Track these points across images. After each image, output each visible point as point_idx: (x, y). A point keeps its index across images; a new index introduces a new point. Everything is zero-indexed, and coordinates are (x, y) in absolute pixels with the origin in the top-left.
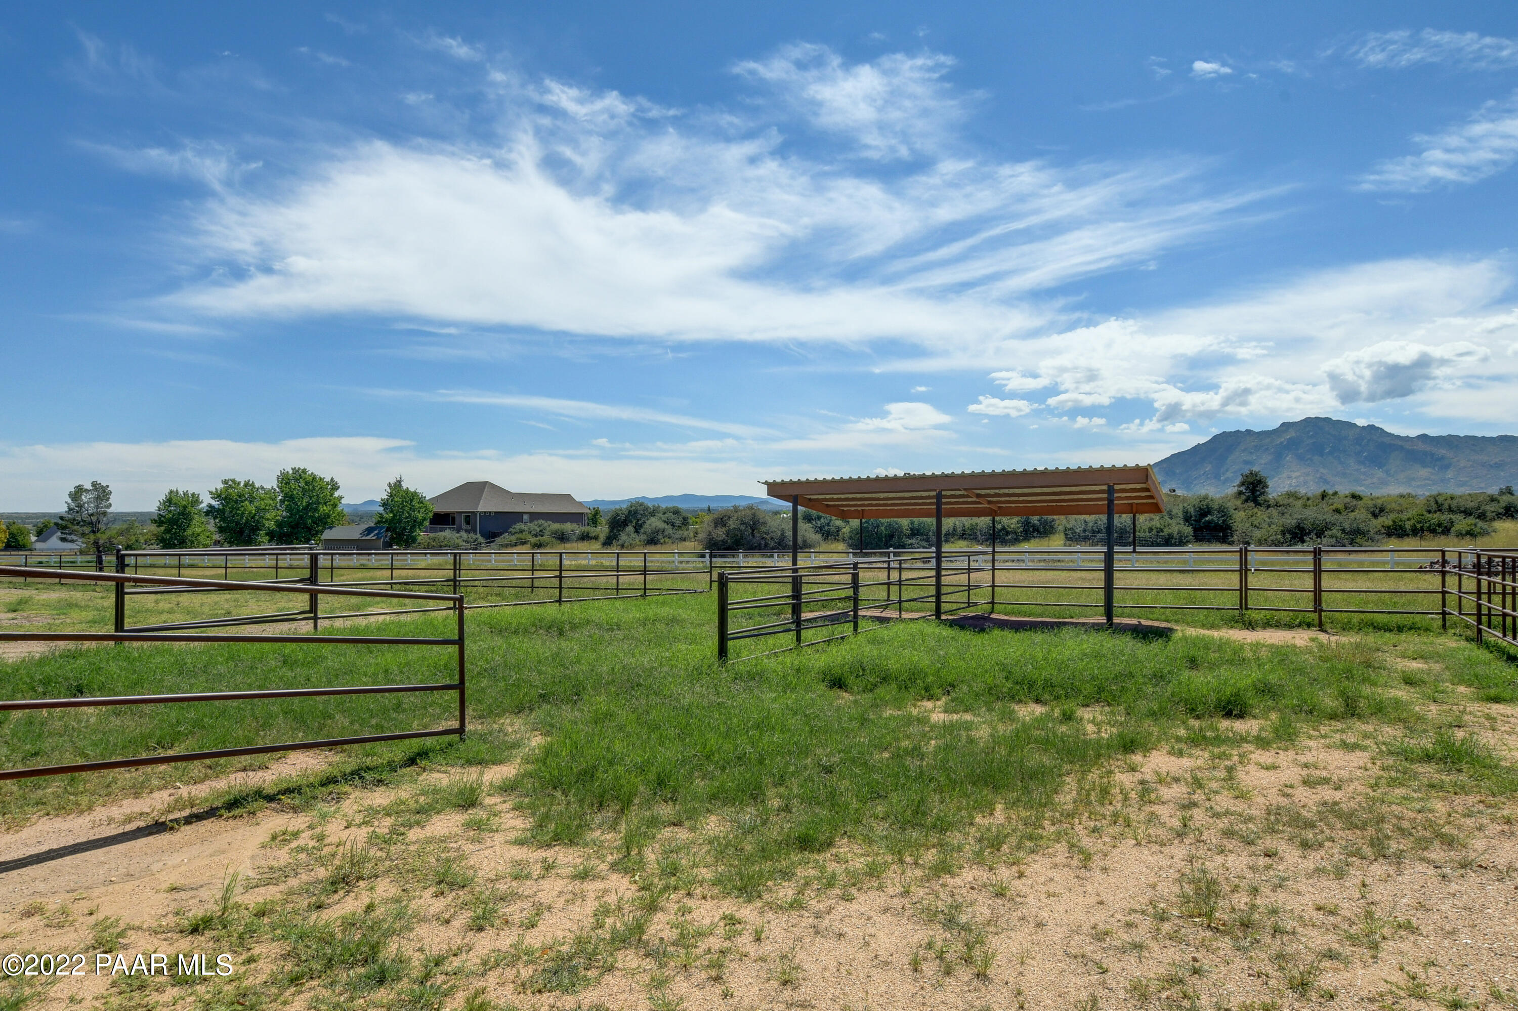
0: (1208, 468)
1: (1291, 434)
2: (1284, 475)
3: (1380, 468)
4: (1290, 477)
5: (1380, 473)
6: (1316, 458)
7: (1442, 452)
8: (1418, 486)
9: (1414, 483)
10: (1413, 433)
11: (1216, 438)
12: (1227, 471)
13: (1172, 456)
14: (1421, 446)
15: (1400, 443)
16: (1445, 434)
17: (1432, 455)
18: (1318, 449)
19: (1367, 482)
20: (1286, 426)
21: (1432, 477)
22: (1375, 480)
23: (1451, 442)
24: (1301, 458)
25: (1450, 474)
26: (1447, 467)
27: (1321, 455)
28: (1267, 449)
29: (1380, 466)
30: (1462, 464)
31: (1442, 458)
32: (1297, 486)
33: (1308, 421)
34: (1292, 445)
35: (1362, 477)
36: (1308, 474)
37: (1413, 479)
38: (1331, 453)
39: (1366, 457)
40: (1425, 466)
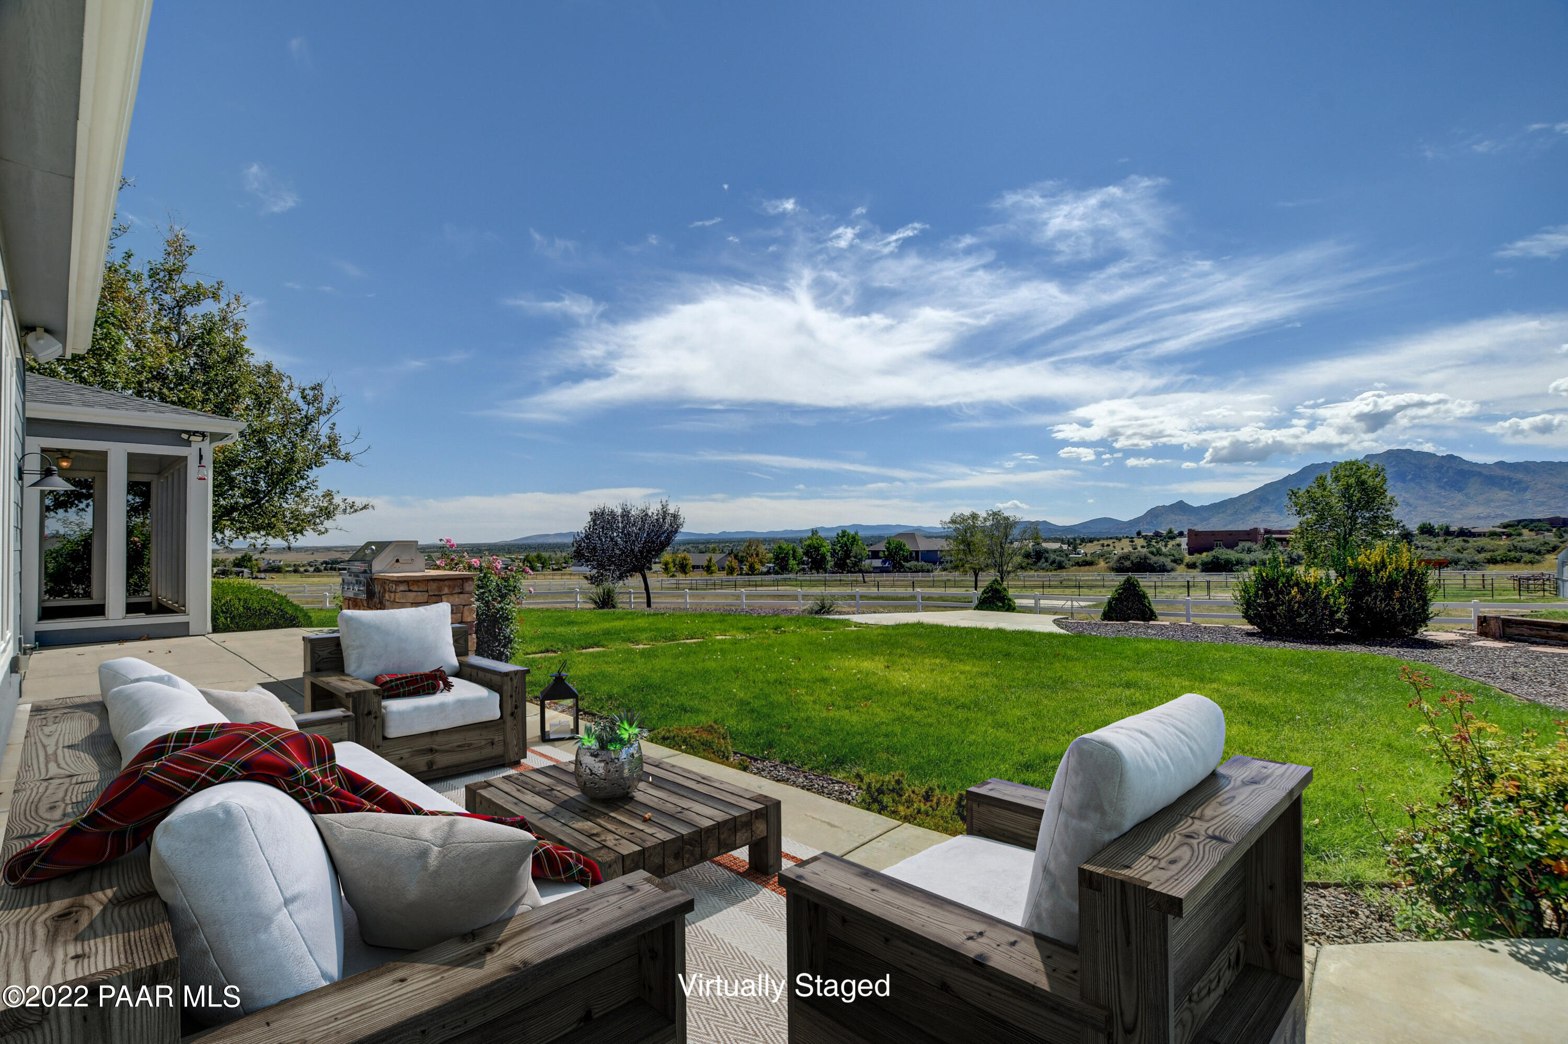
5: (1459, 496)
6: (1399, 484)
7: (1520, 476)
8: (1497, 507)
9: (1493, 504)
11: (1306, 469)
13: (1266, 485)
14: (1499, 472)
15: (1478, 470)
16: (1521, 460)
17: (1510, 479)
18: (1400, 477)
20: (1368, 457)
21: (1511, 499)
22: (1455, 502)
23: (1526, 467)
25: (1528, 495)
26: (1525, 489)
27: (1404, 481)
29: (1460, 490)
30: (1540, 486)
31: (1519, 482)
33: (1390, 452)
35: (1443, 500)
37: (1492, 501)
38: (1412, 480)
39: (1445, 483)
40: (1503, 489)
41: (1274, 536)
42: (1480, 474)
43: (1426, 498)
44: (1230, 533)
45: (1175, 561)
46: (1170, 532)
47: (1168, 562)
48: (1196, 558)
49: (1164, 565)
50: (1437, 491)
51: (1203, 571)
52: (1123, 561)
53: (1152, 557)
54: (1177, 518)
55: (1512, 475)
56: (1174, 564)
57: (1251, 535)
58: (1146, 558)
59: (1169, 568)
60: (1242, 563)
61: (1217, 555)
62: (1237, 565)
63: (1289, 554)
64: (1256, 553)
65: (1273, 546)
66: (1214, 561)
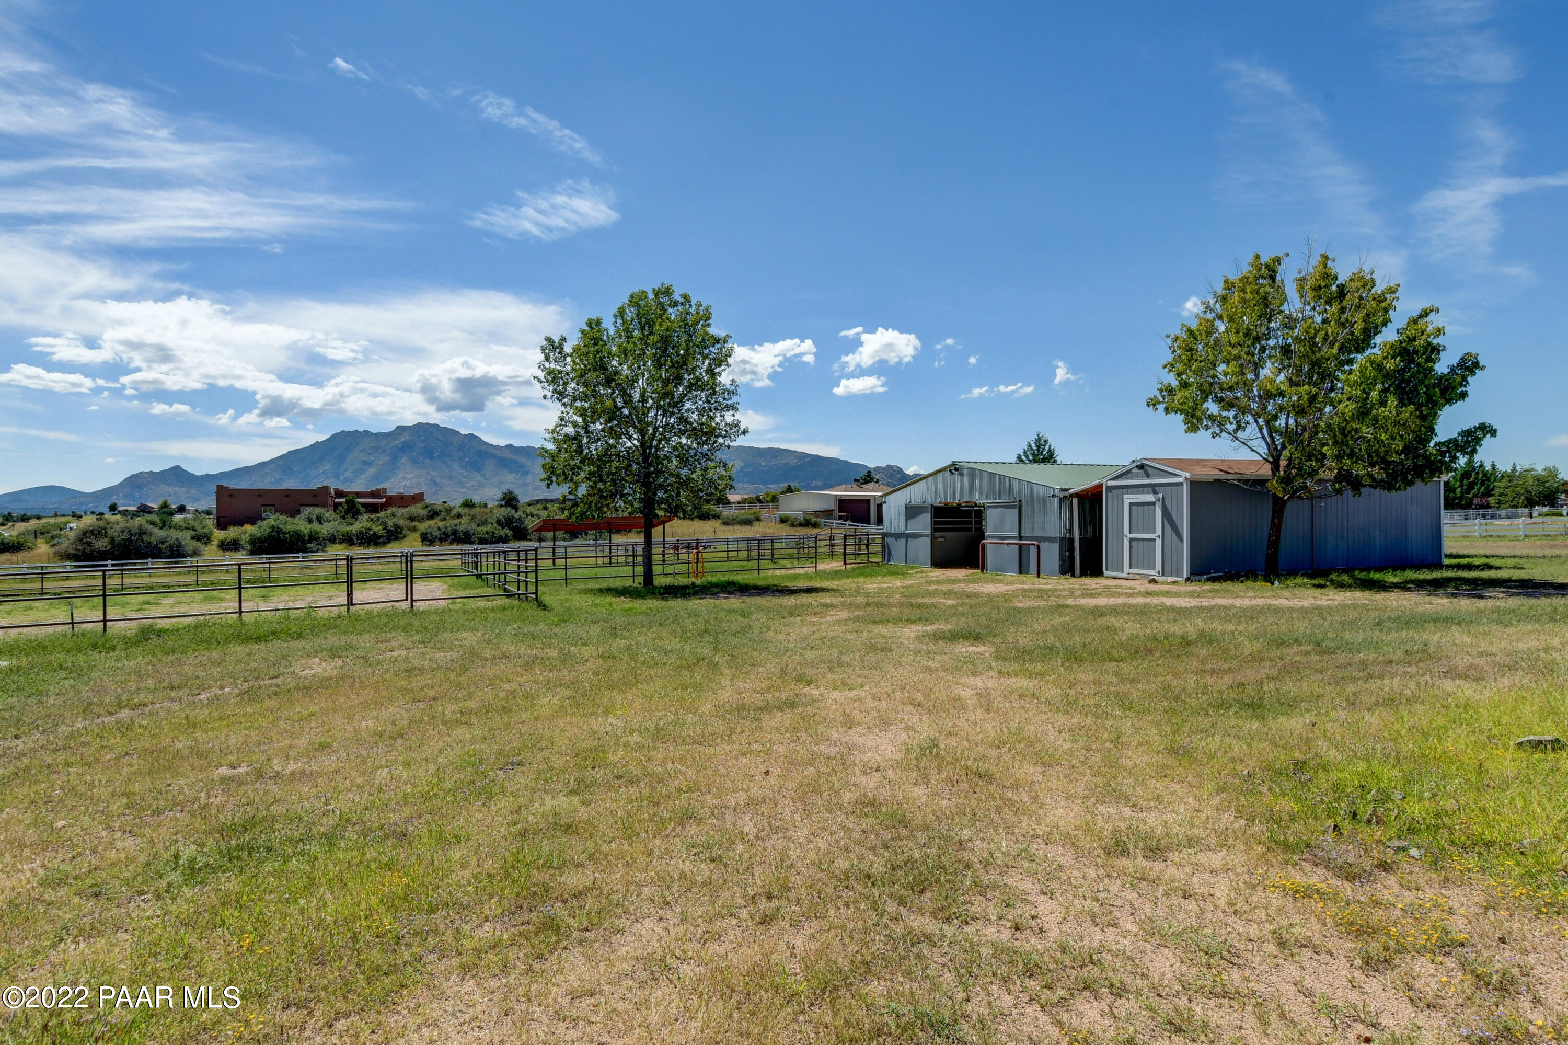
0: (328, 467)
1: (405, 437)
2: (400, 477)
3: (478, 472)
4: (404, 479)
5: (478, 477)
6: (427, 461)
7: (523, 460)
10: (502, 442)
11: (334, 436)
12: (346, 470)
14: (508, 455)
15: (493, 451)
16: (525, 445)
17: (516, 462)
18: (428, 453)
19: (468, 485)
20: (401, 429)
22: (475, 483)
24: (414, 461)
27: (431, 458)
28: (383, 451)
29: (479, 471)
31: (522, 466)
32: (411, 487)
33: (419, 425)
34: (406, 448)
35: (464, 480)
36: (420, 476)
37: (503, 483)
38: (439, 456)
39: (467, 462)
40: (511, 472)
41: (360, 500)
42: (494, 456)
43: (451, 477)
44: (287, 493)
45: (198, 538)
46: (165, 505)
47: (185, 538)
48: (232, 533)
49: (179, 546)
50: (460, 471)
51: (253, 553)
52: (92, 539)
53: (156, 530)
54: (171, 489)
55: (518, 459)
56: (198, 544)
57: (318, 497)
58: (142, 532)
59: (189, 549)
60: (317, 539)
61: (273, 527)
62: (310, 541)
63: (384, 523)
64: (332, 524)
65: (358, 513)
66: (270, 536)
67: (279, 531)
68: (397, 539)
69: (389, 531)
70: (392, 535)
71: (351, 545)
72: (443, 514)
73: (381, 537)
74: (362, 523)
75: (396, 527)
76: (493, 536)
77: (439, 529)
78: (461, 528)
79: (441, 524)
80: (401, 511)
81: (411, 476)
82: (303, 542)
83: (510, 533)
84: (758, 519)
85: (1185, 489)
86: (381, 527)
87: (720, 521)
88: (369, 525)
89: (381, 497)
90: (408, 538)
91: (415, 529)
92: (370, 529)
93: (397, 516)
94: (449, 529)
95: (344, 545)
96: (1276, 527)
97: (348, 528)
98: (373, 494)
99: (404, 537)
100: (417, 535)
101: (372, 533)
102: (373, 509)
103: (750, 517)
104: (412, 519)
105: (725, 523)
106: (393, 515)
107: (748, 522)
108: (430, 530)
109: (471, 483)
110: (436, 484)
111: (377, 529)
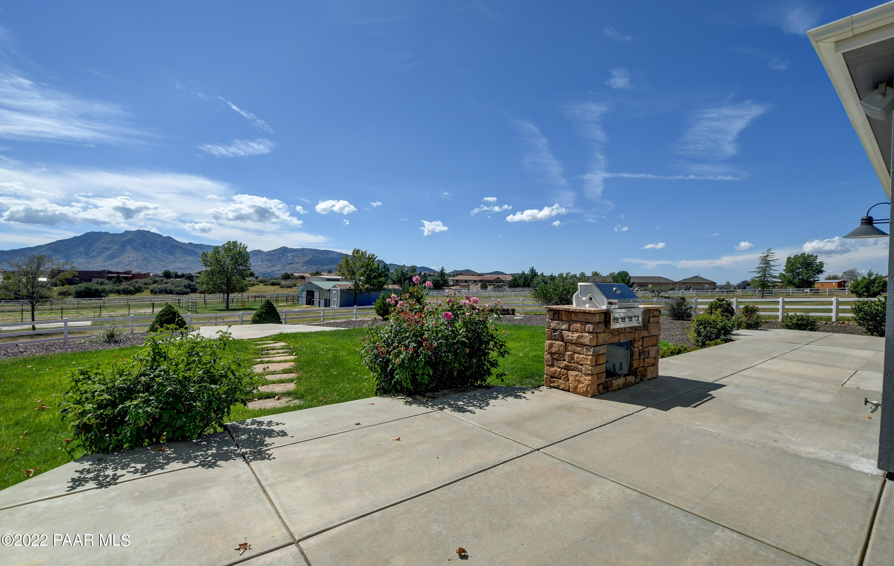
0: (82, 249)
1: (131, 236)
2: (126, 256)
4: (129, 257)
5: (172, 258)
6: (143, 249)
8: (188, 264)
9: (186, 263)
10: (187, 241)
12: (93, 251)
14: (190, 248)
15: (181, 245)
17: (194, 251)
18: (144, 245)
20: (128, 232)
22: (170, 260)
24: (135, 248)
27: (145, 247)
28: (117, 243)
29: (172, 255)
31: (197, 253)
33: (139, 231)
34: (130, 242)
36: (138, 256)
37: (186, 261)
38: (150, 247)
39: (166, 250)
40: (191, 256)
42: (181, 248)
43: (156, 257)
44: (86, 273)
48: (63, 289)
50: (162, 254)
55: (195, 250)
57: (101, 274)
60: (104, 292)
61: (86, 287)
62: (102, 292)
63: (134, 286)
64: (109, 286)
65: (121, 281)
66: (85, 291)
67: (89, 289)
68: (140, 292)
69: (136, 289)
70: (138, 290)
71: (119, 294)
72: (159, 282)
73: (133, 291)
74: (124, 285)
75: (139, 287)
76: (182, 291)
77: (159, 288)
78: (168, 288)
79: (159, 286)
80: (140, 280)
81: (133, 256)
82: (100, 293)
83: (189, 290)
84: (295, 286)
85: (339, 291)
86: (133, 287)
87: (279, 286)
88: (127, 286)
89: (130, 274)
90: (145, 292)
91: (147, 288)
92: (128, 288)
93: (140, 282)
94: (163, 289)
95: (116, 294)
96: (355, 299)
97: (118, 288)
98: (125, 273)
99: (143, 291)
100: (149, 291)
101: (129, 289)
102: (126, 279)
103: (291, 285)
104: (146, 284)
105: (281, 287)
106: (137, 282)
107: (290, 287)
108: (154, 289)
109: (168, 261)
110: (147, 260)
111: (131, 288)
